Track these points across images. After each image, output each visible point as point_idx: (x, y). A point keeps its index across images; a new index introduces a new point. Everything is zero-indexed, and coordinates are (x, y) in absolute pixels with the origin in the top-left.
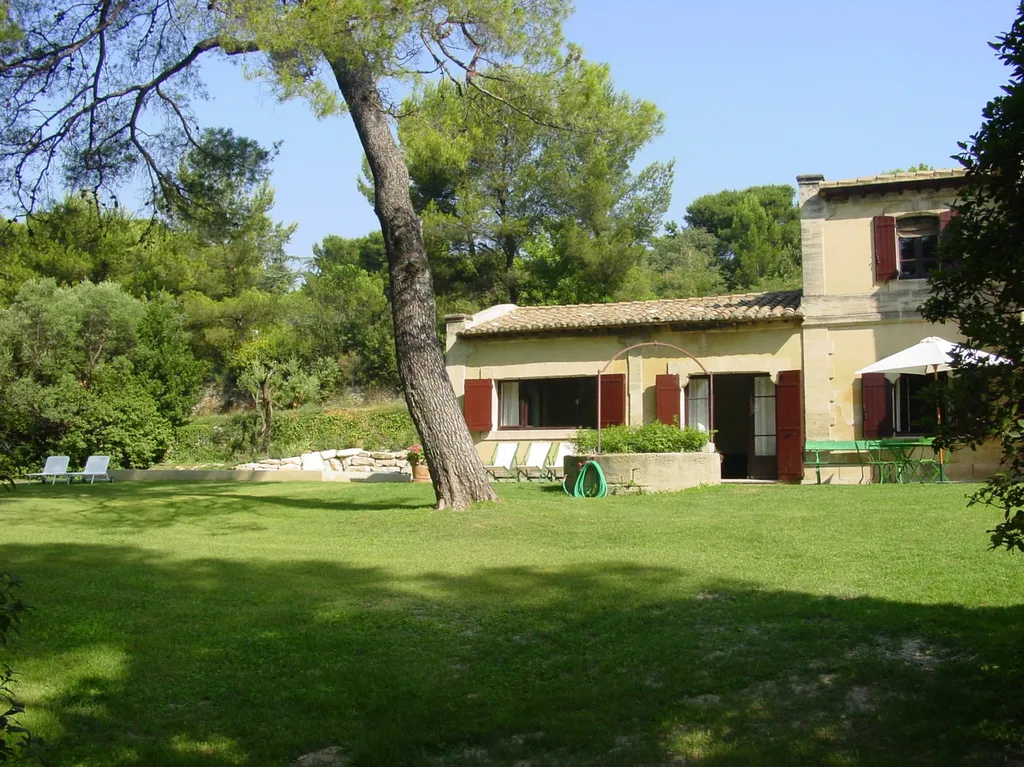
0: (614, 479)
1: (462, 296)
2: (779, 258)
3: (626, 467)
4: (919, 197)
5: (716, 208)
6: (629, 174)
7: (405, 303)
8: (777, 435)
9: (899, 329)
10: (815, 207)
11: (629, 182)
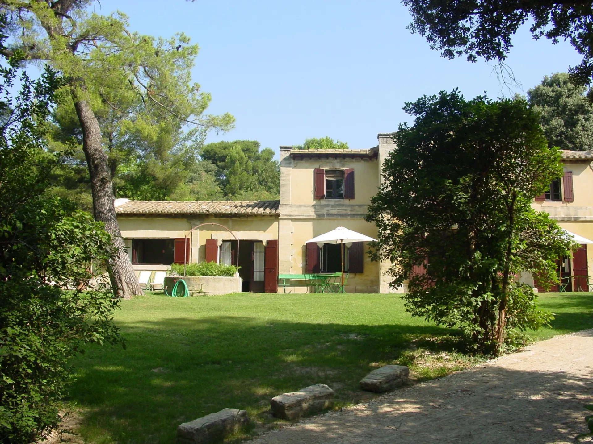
0: (192, 288)
1: (85, 191)
2: (250, 180)
3: (198, 283)
4: (336, 161)
5: (217, 151)
6: (182, 132)
7: (100, 197)
8: (265, 271)
9: (324, 223)
10: (288, 162)
11: (182, 136)
